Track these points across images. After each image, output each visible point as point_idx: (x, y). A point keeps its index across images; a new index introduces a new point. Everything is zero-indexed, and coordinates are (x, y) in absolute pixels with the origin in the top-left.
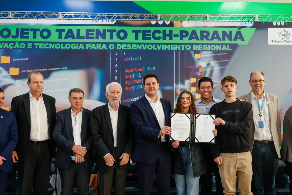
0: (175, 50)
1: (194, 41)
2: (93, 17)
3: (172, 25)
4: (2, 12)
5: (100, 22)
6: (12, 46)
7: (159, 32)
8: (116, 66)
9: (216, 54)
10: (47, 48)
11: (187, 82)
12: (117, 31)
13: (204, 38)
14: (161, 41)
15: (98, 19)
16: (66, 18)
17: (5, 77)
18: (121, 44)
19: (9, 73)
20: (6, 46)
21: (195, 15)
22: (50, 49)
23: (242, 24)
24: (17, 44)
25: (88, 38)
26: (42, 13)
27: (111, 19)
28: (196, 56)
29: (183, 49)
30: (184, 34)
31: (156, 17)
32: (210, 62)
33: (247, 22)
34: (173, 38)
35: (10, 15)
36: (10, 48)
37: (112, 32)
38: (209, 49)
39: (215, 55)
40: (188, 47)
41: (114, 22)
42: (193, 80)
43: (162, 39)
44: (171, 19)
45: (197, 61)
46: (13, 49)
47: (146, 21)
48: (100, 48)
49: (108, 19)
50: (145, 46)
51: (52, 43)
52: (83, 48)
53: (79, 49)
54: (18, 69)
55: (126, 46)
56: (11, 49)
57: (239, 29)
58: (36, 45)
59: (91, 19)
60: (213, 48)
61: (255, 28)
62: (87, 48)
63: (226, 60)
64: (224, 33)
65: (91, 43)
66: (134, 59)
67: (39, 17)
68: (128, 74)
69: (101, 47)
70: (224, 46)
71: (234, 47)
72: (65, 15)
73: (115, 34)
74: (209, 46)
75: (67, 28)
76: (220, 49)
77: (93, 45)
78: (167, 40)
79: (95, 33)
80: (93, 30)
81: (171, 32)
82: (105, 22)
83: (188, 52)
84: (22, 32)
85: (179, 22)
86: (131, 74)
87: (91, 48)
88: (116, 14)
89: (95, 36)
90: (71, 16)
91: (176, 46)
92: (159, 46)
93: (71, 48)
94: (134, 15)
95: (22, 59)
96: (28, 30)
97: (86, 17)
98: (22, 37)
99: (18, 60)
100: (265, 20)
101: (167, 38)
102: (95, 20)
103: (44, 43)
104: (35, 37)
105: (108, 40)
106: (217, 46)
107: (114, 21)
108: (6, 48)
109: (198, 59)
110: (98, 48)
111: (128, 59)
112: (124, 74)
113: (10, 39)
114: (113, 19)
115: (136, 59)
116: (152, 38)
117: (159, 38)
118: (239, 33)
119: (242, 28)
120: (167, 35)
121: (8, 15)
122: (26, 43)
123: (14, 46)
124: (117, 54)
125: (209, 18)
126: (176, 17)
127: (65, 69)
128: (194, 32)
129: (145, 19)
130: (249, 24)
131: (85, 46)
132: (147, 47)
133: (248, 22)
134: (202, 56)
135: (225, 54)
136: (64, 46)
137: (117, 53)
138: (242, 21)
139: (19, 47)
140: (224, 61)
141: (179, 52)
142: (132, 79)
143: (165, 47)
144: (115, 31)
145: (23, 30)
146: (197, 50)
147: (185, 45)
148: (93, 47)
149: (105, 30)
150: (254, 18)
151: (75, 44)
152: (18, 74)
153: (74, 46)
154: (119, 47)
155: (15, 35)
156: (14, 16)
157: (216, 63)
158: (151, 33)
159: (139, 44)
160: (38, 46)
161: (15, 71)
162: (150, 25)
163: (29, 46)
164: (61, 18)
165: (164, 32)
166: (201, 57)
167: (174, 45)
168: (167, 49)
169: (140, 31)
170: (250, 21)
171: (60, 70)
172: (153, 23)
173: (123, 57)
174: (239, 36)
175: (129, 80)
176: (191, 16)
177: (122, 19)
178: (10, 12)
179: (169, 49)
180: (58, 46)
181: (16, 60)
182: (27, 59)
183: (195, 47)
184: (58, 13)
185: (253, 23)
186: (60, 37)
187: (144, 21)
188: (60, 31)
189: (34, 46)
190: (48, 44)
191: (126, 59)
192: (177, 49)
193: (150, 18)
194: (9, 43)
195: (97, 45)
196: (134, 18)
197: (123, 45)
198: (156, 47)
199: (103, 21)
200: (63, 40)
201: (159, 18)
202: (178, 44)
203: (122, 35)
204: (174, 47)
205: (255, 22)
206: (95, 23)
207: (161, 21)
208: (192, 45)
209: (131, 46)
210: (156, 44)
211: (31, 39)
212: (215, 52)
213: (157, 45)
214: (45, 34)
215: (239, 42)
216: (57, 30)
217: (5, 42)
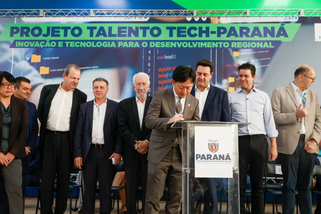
0: (212, 48)
1: (232, 38)
2: (126, 14)
3: (208, 21)
4: (33, 10)
5: (133, 19)
6: (42, 44)
7: (195, 29)
8: (149, 64)
9: (257, 51)
10: (78, 46)
11: (225, 81)
12: (150, 28)
13: (244, 35)
14: (197, 38)
15: (131, 16)
16: (98, 15)
17: (36, 76)
18: (155, 41)
19: (39, 72)
20: (37, 44)
21: (235, 11)
22: (81, 47)
23: (286, 20)
24: (48, 43)
25: (120, 35)
26: (73, 10)
27: (144, 16)
28: (235, 54)
29: (221, 46)
30: (222, 31)
31: (192, 14)
32: (250, 60)
33: (291, 18)
34: (210, 35)
35: (41, 13)
36: (40, 47)
37: (145, 29)
38: (249, 47)
39: (255, 52)
40: (226, 45)
41: (147, 19)
42: (232, 80)
43: (198, 36)
44: (208, 15)
45: (235, 59)
46: (44, 47)
47: (181, 17)
48: (132, 46)
49: (141, 16)
50: (179, 43)
51: (83, 41)
52: (115, 46)
53: (111, 47)
54: (48, 68)
55: (160, 44)
56: (42, 47)
57: (282, 25)
58: (67, 43)
59: (124, 16)
60: (253, 45)
61: (301, 24)
62: (119, 46)
63: (268, 59)
64: (266, 29)
65: (123, 41)
66: (168, 57)
67: (70, 15)
68: (161, 73)
69: (134, 45)
70: (266, 43)
71: (277, 44)
72: (97, 12)
73: (148, 32)
74: (249, 43)
75: (98, 26)
76: (261, 46)
77: (126, 43)
78: (204, 37)
79: (127, 30)
80: (125, 28)
81: (208, 28)
82: (138, 19)
83: (226, 50)
84: (53, 30)
85: (217, 18)
86: (165, 73)
87: (123, 46)
88: (150, 10)
89: (127, 33)
90: (102, 14)
91: (213, 43)
92: (195, 43)
93: (102, 46)
94: (168, 11)
95: (53, 58)
96: (59, 28)
97: (119, 14)
98: (53, 35)
99: (48, 58)
100: (312, 15)
101: (204, 35)
102: (128, 17)
103: (75, 41)
104: (66, 35)
105: (140, 37)
106: (258, 43)
107: (148, 17)
108: (37, 47)
109: (237, 57)
110: (131, 46)
111: (161, 58)
112: (157, 73)
113: (41, 38)
114: (146, 16)
115: (170, 57)
116: (187, 35)
117: (195, 35)
118: (282, 29)
119: (286, 24)
120: (204, 32)
121: (39, 13)
122: (57, 41)
123: (45, 44)
124: (150, 53)
125: (249, 14)
126: (213, 13)
127: (96, 68)
128: (232, 29)
129: (181, 15)
130: (293, 19)
131: (117, 44)
132: (182, 45)
133: (293, 17)
134: (242, 54)
135: (266, 51)
136: (95, 44)
137: (150, 51)
138: (286, 17)
139: (49, 46)
140: (265, 59)
141: (216, 49)
142: (166, 79)
143: (201, 45)
144: (148, 28)
145: (54, 28)
146: (236, 48)
147: (222, 43)
148: (125, 45)
149: (138, 27)
150: (299, 13)
151: (106, 42)
152: (48, 73)
153: (105, 44)
154: (152, 44)
155: (46, 33)
156: (46, 15)
157: (257, 61)
158: (186, 30)
159: (174, 41)
160: (69, 44)
161: (45, 70)
162: (185, 21)
163: (60, 45)
164: (92, 15)
165: (200, 28)
166: (240, 55)
167: (211, 43)
168: (204, 47)
169: (175, 28)
170: (295, 16)
171: (91, 69)
172: (189, 19)
173: (157, 55)
174: (282, 32)
175: (162, 79)
176: (230, 11)
177: (156, 16)
178: (41, 10)
179: (206, 47)
180: (89, 44)
181: (46, 58)
182: (58, 58)
183: (234, 44)
184: (90, 11)
185: (298, 18)
186: (91, 35)
187: (179, 17)
188: (91, 29)
189: (64, 44)
190: (78, 43)
191: (160, 58)
192: (215, 46)
193: (186, 14)
194: (40, 41)
195: (130, 43)
196: (169, 14)
197: (157, 43)
198: (191, 44)
199: (135, 18)
200: (94, 38)
201: (195, 14)
202: (215, 41)
203: (156, 32)
204: (211, 45)
205: (300, 18)
206: (128, 20)
207: (197, 18)
208: (230, 42)
209: (165, 44)
210: (191, 41)
211: (62, 37)
212: (256, 49)
213: (193, 43)
214: (76, 32)
215: (282, 38)
216: (88, 28)
217: (36, 41)
